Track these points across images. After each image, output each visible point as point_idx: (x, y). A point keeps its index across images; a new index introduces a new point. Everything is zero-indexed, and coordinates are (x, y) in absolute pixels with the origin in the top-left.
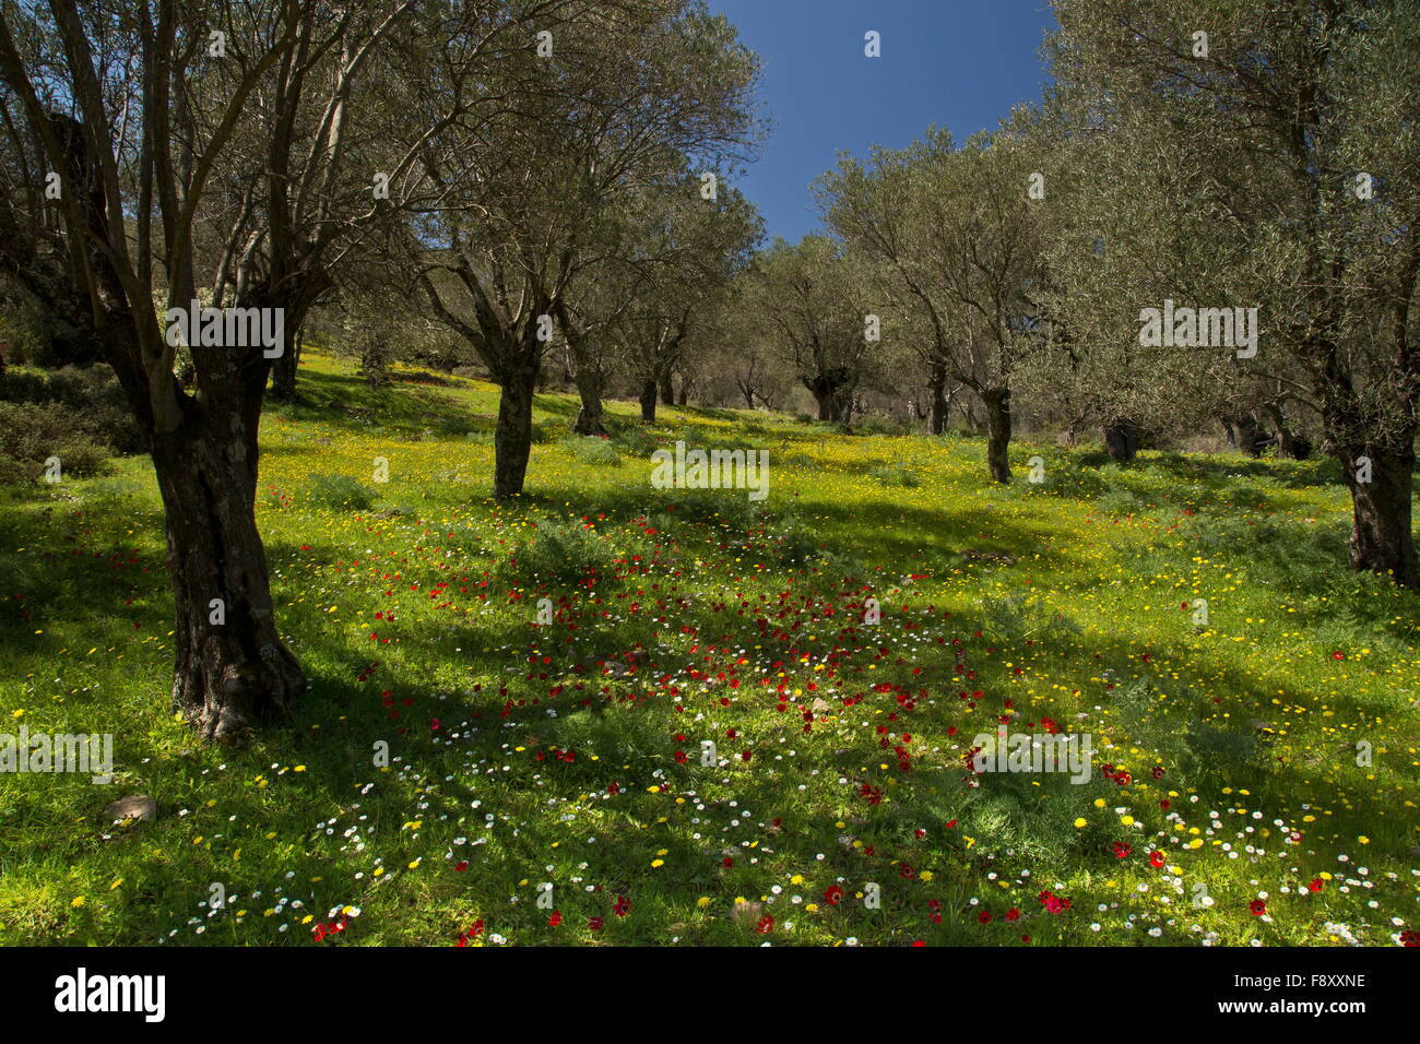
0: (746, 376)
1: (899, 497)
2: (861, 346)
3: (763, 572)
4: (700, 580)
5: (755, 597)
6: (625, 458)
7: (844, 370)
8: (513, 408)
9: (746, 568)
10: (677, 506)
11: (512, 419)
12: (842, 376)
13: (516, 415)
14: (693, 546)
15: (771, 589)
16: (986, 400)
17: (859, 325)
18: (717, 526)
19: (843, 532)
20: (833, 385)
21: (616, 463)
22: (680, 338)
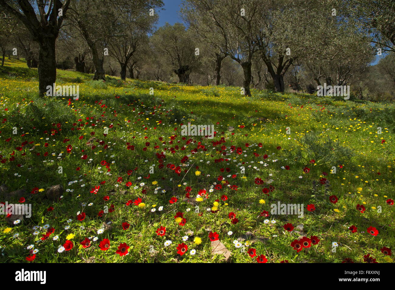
0: (157, 73)
1: (213, 99)
2: (194, 57)
3: (161, 125)
4: (126, 129)
5: (156, 138)
6: (109, 87)
7: (188, 66)
8: (45, 54)
9: (152, 123)
10: (123, 99)
11: (45, 59)
12: (187, 68)
13: (47, 57)
14: (126, 114)
15: (165, 134)
16: (243, 66)
17: (193, 51)
18: (140, 105)
19: (197, 109)
20: (184, 71)
21: (106, 89)
22: (134, 51)
